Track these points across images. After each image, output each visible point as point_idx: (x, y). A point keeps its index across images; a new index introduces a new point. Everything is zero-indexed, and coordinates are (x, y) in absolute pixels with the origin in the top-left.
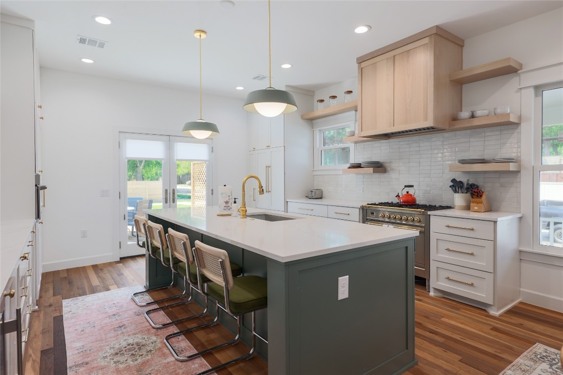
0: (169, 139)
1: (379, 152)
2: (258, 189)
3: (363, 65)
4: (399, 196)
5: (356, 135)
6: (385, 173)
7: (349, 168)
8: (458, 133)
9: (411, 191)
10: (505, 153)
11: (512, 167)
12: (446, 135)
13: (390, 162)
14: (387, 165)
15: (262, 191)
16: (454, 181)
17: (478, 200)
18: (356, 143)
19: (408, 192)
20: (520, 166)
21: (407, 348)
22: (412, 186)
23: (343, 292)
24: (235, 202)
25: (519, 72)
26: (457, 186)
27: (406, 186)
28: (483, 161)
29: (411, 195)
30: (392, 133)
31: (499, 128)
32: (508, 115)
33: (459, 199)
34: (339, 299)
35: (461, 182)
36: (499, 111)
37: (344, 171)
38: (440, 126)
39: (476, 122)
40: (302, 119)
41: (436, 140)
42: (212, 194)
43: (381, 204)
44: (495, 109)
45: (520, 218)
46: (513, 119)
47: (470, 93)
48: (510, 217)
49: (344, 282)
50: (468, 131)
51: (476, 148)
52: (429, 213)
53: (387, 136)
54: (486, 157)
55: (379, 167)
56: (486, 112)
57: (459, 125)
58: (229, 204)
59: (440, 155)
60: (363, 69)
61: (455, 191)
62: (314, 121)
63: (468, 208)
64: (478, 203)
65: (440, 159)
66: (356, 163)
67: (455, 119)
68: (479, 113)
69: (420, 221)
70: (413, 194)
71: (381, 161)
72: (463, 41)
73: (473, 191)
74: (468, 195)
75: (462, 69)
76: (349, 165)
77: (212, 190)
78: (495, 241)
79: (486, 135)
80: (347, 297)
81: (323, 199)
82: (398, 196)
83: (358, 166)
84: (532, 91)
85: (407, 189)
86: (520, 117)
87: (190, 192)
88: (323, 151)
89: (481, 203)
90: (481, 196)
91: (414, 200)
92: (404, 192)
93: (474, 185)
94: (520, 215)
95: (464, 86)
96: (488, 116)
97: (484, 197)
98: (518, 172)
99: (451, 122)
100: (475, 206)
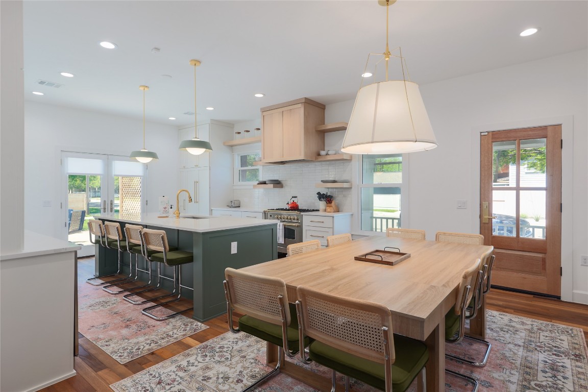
0: (108, 158)
1: (278, 173)
2: (188, 199)
3: (265, 113)
6: (282, 187)
7: (258, 184)
8: (323, 163)
9: (296, 200)
10: (345, 177)
11: (345, 185)
13: (285, 181)
14: (283, 182)
15: (191, 200)
16: (319, 193)
17: (330, 205)
19: (294, 201)
20: (352, 184)
22: (296, 197)
23: (234, 250)
24: (171, 208)
26: (321, 196)
27: (292, 197)
28: (334, 182)
30: (286, 161)
31: (342, 161)
33: (322, 205)
35: (323, 194)
37: (254, 186)
38: (309, 159)
39: (329, 158)
40: (224, 145)
41: (311, 166)
42: (147, 204)
43: (277, 209)
45: (352, 215)
47: (329, 138)
48: (347, 214)
49: (234, 245)
50: (328, 163)
51: (331, 173)
52: (302, 213)
53: (283, 163)
54: (336, 179)
55: (277, 183)
56: (333, 153)
57: (322, 159)
58: (167, 209)
60: (265, 116)
61: (320, 200)
62: (233, 147)
63: (325, 210)
64: (330, 207)
66: (262, 180)
67: (319, 155)
68: (330, 153)
69: (298, 219)
70: (296, 202)
71: (280, 180)
72: (324, 106)
73: (327, 198)
74: (326, 202)
75: (324, 124)
76: (258, 182)
77: (147, 201)
78: (333, 228)
79: (336, 165)
80: (236, 252)
81: (240, 208)
82: (288, 204)
83: (264, 183)
85: (293, 199)
86: (351, 156)
87: (118, 206)
88: (240, 171)
91: (297, 206)
92: (292, 201)
93: (329, 195)
94: (351, 213)
95: (326, 134)
97: (333, 203)
98: (351, 188)
99: (316, 156)
100: (329, 209)
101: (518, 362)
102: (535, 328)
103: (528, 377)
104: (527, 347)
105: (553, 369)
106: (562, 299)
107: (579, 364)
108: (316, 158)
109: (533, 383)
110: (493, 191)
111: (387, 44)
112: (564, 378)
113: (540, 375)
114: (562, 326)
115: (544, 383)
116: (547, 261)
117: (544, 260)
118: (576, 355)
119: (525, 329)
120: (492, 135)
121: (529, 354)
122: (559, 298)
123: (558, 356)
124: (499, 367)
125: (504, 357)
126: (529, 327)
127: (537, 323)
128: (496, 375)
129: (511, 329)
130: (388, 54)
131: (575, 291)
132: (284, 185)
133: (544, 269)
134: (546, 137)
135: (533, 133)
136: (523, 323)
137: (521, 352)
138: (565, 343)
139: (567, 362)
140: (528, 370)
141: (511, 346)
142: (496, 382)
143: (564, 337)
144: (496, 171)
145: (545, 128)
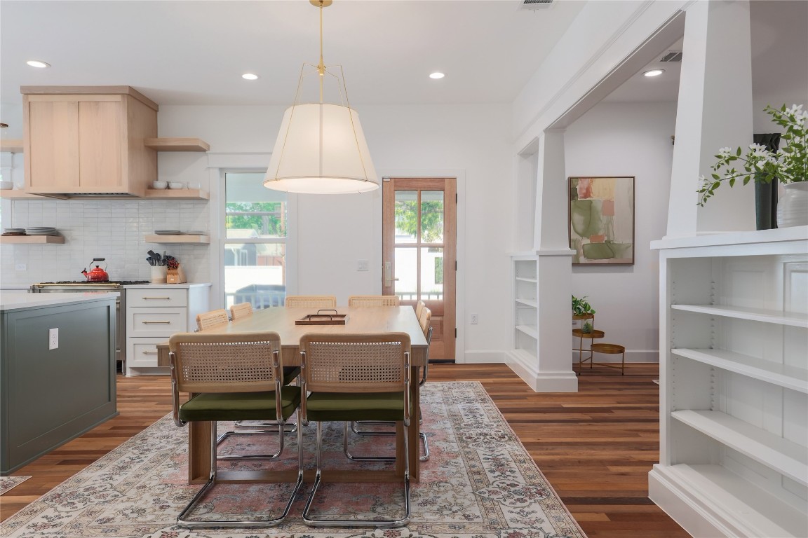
1: (55, 215)
3: (31, 98)
4: (86, 272)
5: (15, 188)
6: (64, 243)
7: (5, 235)
8: (155, 202)
9: (102, 265)
10: (196, 227)
11: (202, 239)
12: (142, 202)
13: (70, 230)
14: (65, 233)
16: (150, 252)
17: (174, 271)
18: (13, 199)
19: (97, 267)
20: (209, 239)
21: (110, 400)
22: (103, 260)
23: (54, 344)
25: (207, 152)
26: (154, 258)
27: (94, 260)
28: (179, 233)
29: (102, 270)
30: (76, 194)
31: (191, 201)
32: (198, 191)
33: (157, 272)
34: (51, 348)
35: (158, 255)
36: (191, 186)
38: (136, 193)
39: (171, 194)
41: (131, 206)
44: (188, 183)
45: (210, 286)
46: (202, 195)
48: (202, 285)
49: (54, 334)
50: (165, 201)
51: (172, 219)
52: (125, 286)
53: (67, 196)
54: (182, 230)
55: (54, 235)
56: (180, 185)
57: (155, 194)
59: (135, 224)
60: (32, 104)
61: (152, 264)
63: (165, 281)
64: (174, 274)
65: (135, 229)
66: (13, 228)
67: (151, 187)
68: (173, 185)
70: (104, 269)
71: (58, 228)
72: (157, 106)
73: (170, 263)
74: (165, 267)
75: (157, 137)
78: (187, 307)
79: (181, 207)
80: (58, 347)
82: (84, 272)
83: (21, 233)
84: (217, 172)
85: (96, 263)
86: (209, 194)
89: (177, 274)
90: (177, 267)
91: (105, 275)
92: (93, 267)
93: (170, 257)
94: (209, 284)
95: (159, 154)
96: (182, 189)
97: (179, 268)
98: (208, 244)
99: (147, 190)
100: (171, 279)
101: (446, 415)
102: (446, 388)
103: (457, 422)
104: (446, 401)
105: (471, 412)
106: (457, 362)
107: (486, 404)
108: (146, 193)
109: (462, 425)
110: (396, 249)
111: (322, 56)
112: (481, 415)
113: (465, 418)
114: (465, 382)
115: (470, 423)
116: (444, 324)
117: (441, 323)
118: (482, 400)
119: (439, 391)
120: (395, 182)
121: (451, 407)
122: (453, 361)
123: (471, 403)
124: (433, 421)
125: (434, 414)
126: (441, 388)
127: (446, 384)
128: (434, 427)
129: (428, 393)
130: (321, 68)
131: (467, 352)
132: (68, 238)
133: (442, 333)
134: (444, 190)
135: (433, 184)
136: (436, 387)
137: (444, 407)
138: (472, 394)
139: (478, 405)
140: (454, 417)
141: (434, 405)
142: (437, 432)
143: (468, 389)
144: (398, 223)
145: (442, 180)
